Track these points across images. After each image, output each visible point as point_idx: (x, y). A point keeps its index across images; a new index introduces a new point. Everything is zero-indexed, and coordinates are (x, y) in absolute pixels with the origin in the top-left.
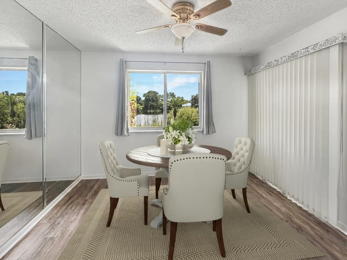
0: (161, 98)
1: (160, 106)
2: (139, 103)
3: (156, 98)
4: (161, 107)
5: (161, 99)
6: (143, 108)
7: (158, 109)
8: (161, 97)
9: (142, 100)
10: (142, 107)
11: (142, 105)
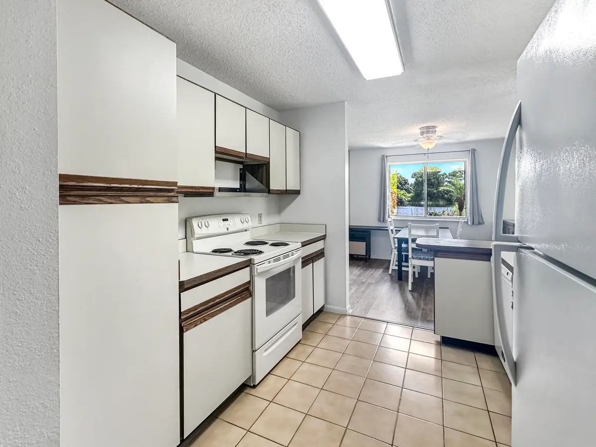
0: (447, 179)
1: (446, 194)
2: (405, 189)
3: (437, 179)
4: (446, 196)
5: (446, 181)
6: (412, 197)
7: (441, 200)
8: (447, 177)
9: (410, 184)
10: (410, 195)
11: (409, 192)
